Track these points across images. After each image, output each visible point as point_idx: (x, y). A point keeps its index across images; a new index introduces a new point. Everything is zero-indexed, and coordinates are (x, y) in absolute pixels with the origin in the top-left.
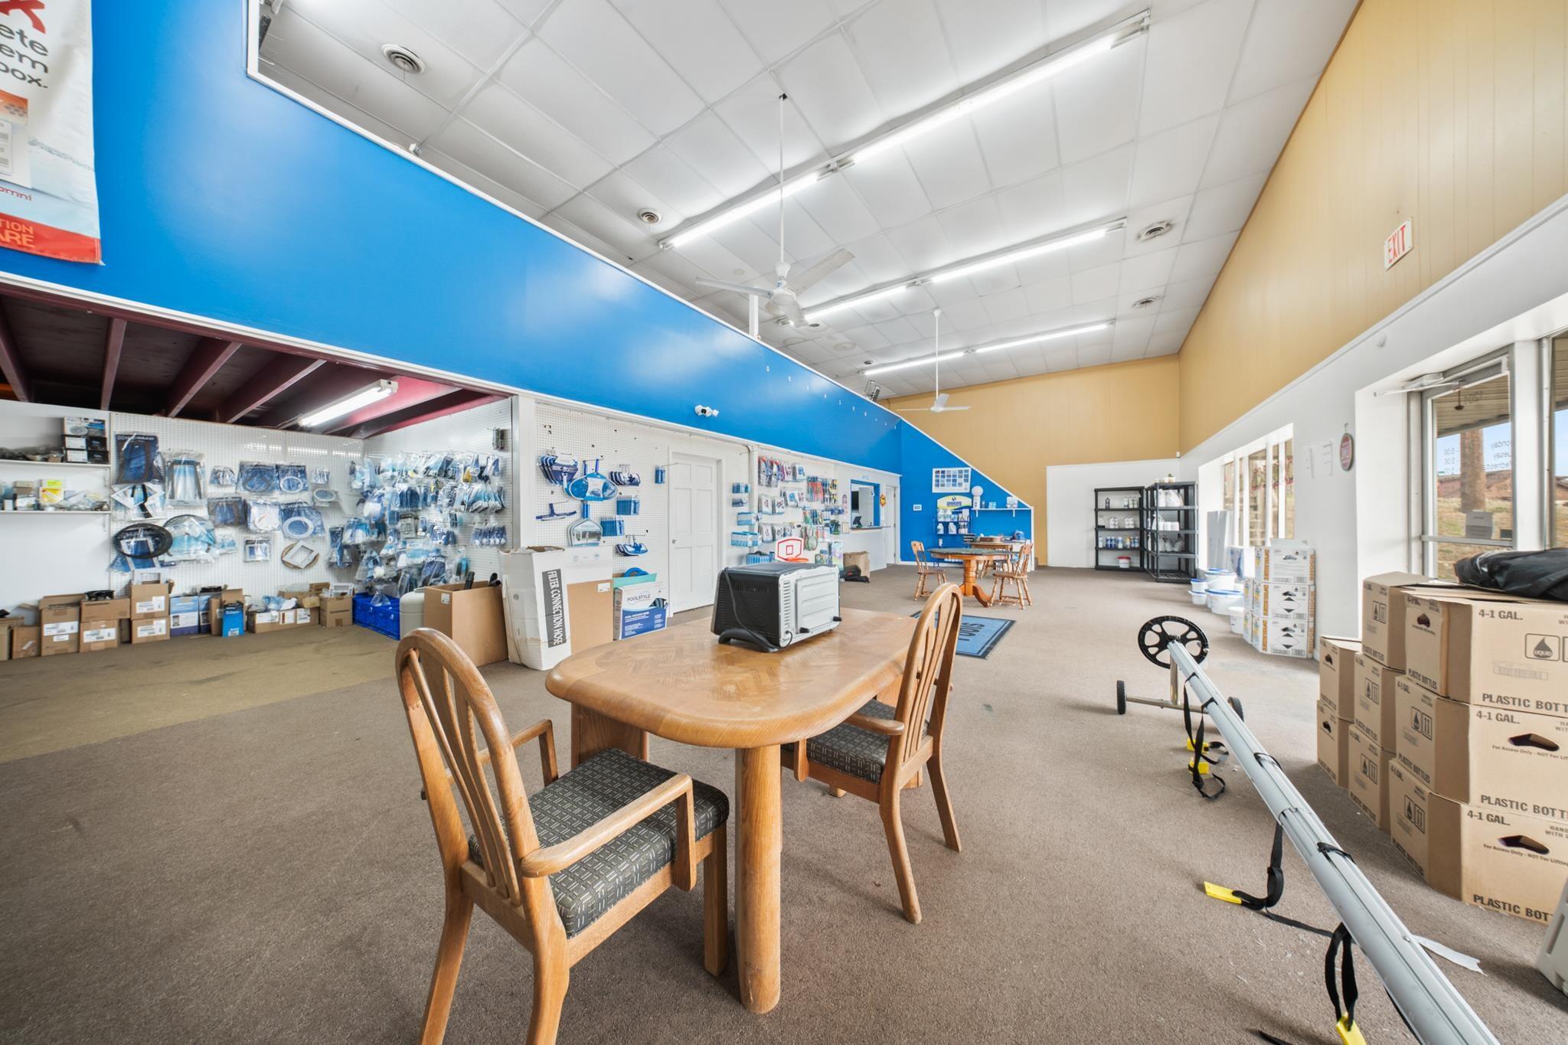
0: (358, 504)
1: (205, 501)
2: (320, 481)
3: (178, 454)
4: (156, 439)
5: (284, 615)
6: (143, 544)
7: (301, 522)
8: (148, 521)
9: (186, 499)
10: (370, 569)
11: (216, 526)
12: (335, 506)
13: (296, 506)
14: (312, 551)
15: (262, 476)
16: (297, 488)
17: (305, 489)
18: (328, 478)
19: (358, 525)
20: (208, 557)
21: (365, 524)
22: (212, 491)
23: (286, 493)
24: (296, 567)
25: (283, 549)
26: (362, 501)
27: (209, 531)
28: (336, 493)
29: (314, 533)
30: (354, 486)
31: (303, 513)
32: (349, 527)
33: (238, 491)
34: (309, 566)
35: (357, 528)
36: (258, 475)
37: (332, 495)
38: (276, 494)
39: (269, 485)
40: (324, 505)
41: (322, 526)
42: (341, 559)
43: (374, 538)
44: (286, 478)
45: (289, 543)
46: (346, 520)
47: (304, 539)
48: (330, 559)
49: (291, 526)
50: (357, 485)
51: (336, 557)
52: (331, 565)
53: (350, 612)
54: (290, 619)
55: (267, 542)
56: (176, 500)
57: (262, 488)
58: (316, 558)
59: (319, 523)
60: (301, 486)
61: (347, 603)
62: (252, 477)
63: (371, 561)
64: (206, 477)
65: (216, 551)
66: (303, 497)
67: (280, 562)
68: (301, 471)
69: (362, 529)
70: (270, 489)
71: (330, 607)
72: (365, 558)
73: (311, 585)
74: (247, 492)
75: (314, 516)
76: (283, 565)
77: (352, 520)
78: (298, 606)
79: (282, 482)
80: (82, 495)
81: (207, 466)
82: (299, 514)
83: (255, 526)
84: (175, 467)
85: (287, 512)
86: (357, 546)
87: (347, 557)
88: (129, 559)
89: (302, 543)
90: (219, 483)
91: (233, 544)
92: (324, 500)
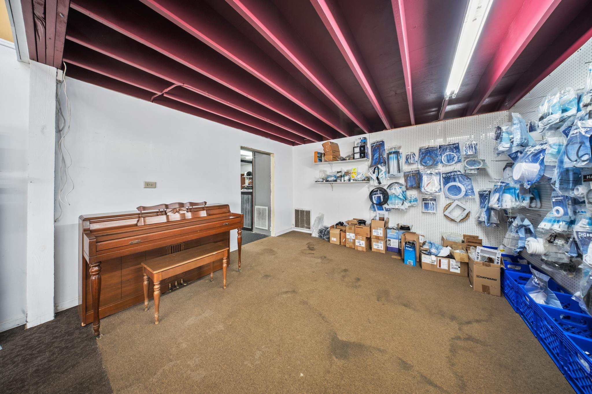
0: (504, 169)
1: (402, 174)
2: (470, 152)
3: (391, 149)
4: (383, 142)
5: (440, 260)
6: (379, 197)
7: (456, 186)
8: (381, 186)
9: (394, 174)
10: (521, 239)
11: (407, 189)
12: (483, 172)
13: (453, 174)
14: (465, 209)
15: (430, 155)
16: (453, 160)
17: (459, 161)
18: (476, 149)
19: (506, 189)
20: (403, 207)
21: (515, 189)
22: (406, 168)
23: (446, 165)
24: (452, 220)
25: (444, 206)
26: (510, 165)
27: (403, 192)
28: (483, 161)
29: (466, 195)
30: (501, 149)
31: (457, 179)
32: (496, 191)
33: (418, 167)
34: (463, 220)
35: (504, 192)
36: (428, 155)
37: (480, 163)
38: (440, 166)
39: (434, 161)
40: (473, 172)
41: (472, 189)
42: (489, 219)
43: (525, 203)
44: (446, 154)
45: (448, 202)
46: (493, 184)
47: (459, 200)
48: (479, 217)
49: (449, 189)
50: (504, 146)
51: (484, 217)
52: (480, 223)
53: (498, 282)
54: (444, 264)
55: (435, 200)
56: (390, 174)
57: (431, 163)
58: (468, 215)
59: (469, 187)
60: (456, 159)
61: (495, 270)
62: (425, 156)
63: (523, 230)
64: (403, 160)
65: (407, 204)
66: (459, 167)
67: (442, 215)
68: (456, 147)
69: (509, 193)
70: (435, 164)
71: (476, 270)
72: (514, 224)
73: (465, 236)
74: (423, 167)
75: (467, 182)
76: (444, 217)
77: (499, 184)
78: (451, 256)
79: (444, 158)
80: (361, 174)
81: (404, 152)
82: (455, 181)
83: (425, 189)
84: (390, 156)
85: (448, 178)
86: (505, 211)
87: (494, 219)
88: (375, 205)
89: (457, 202)
90: (408, 163)
91: (416, 200)
92: (473, 168)
